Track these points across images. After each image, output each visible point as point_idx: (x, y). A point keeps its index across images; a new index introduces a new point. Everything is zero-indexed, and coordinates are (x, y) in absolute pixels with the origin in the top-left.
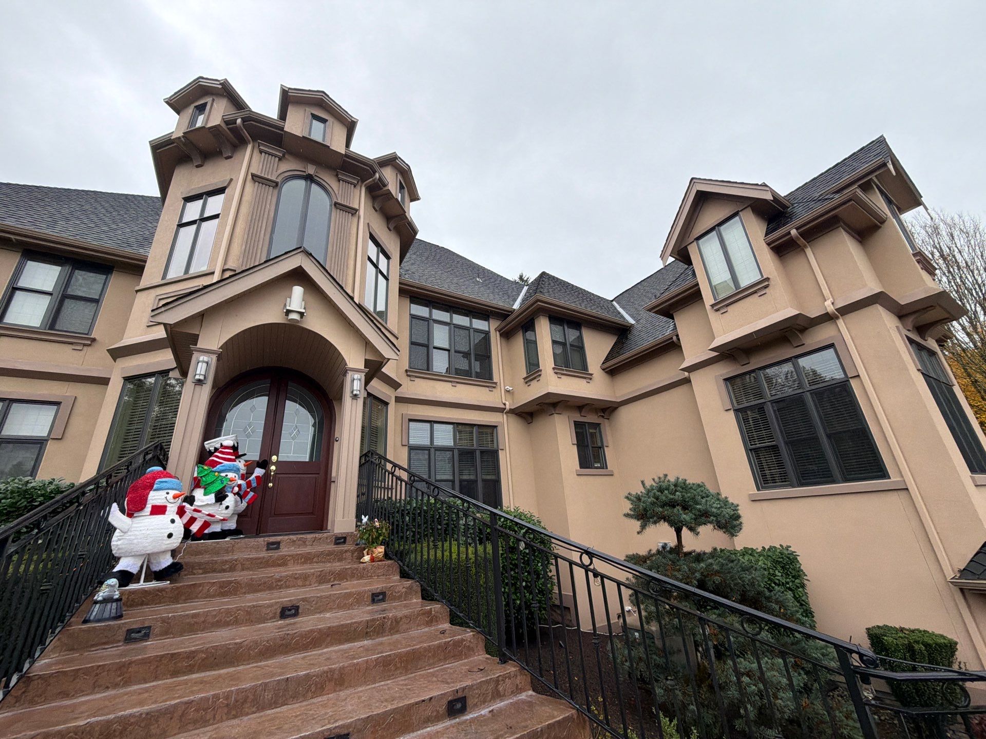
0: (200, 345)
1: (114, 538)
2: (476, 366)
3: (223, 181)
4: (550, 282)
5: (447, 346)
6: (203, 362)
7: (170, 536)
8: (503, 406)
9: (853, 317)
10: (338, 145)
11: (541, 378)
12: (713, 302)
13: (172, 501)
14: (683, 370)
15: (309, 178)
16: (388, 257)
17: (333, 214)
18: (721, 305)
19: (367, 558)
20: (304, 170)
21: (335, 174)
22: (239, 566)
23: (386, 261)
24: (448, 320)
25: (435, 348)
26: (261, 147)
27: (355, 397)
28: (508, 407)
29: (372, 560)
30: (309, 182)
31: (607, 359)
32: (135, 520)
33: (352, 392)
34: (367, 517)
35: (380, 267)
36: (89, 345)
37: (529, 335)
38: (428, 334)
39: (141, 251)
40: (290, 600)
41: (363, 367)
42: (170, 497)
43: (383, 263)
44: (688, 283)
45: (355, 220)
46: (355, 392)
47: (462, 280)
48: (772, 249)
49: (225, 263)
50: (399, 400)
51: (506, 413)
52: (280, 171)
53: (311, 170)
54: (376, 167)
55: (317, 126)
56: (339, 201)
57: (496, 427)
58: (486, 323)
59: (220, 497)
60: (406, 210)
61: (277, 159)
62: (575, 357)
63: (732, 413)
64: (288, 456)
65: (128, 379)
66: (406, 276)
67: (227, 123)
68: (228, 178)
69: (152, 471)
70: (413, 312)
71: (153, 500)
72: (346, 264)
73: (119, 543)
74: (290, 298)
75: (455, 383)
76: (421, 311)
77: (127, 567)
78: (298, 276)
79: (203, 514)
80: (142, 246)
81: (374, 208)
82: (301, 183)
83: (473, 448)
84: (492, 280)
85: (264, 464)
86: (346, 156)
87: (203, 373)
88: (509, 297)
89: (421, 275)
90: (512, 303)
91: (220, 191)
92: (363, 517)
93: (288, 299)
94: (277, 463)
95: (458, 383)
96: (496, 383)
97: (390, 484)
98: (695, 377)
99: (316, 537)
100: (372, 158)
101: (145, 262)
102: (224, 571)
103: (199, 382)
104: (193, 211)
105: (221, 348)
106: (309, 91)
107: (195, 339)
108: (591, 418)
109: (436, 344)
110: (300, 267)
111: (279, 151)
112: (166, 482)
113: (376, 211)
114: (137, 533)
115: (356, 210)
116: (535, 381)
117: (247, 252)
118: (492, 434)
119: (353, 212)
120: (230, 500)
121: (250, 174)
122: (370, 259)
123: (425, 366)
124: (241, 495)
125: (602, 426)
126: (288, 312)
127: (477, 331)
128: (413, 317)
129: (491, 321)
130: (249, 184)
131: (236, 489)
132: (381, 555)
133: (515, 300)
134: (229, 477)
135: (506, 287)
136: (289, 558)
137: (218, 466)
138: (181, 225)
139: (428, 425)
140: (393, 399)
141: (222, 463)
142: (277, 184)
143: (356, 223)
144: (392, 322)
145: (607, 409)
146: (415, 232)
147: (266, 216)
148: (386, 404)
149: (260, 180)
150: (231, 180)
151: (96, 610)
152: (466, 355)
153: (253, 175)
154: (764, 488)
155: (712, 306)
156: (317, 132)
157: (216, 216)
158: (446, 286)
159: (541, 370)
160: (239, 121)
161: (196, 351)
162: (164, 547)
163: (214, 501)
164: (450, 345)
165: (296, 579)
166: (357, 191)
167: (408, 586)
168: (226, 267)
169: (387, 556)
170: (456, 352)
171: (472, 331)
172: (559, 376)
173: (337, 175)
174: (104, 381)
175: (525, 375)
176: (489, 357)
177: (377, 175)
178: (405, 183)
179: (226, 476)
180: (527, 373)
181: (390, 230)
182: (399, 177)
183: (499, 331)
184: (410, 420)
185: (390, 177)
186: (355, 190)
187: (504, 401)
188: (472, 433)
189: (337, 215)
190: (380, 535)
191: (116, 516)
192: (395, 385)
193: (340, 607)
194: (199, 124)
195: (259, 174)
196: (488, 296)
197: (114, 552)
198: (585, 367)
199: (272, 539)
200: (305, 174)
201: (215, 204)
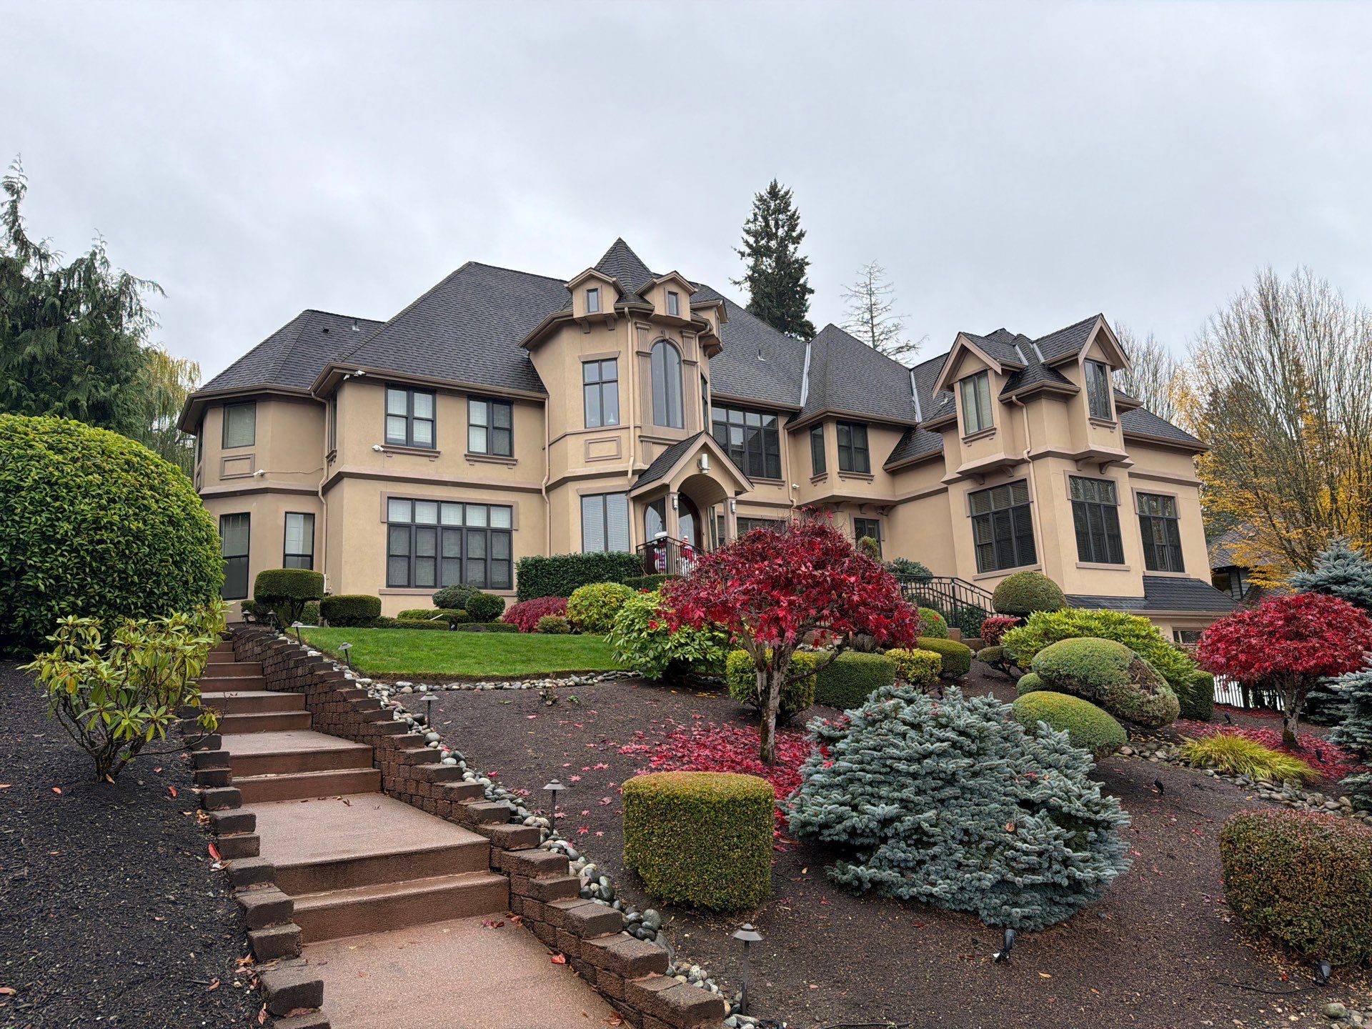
0: (671, 491)
3: (615, 352)
8: (791, 503)
9: (1038, 462)
10: (685, 314)
11: (827, 481)
12: (964, 436)
14: (944, 482)
15: (665, 341)
18: (969, 439)
20: (661, 335)
21: (680, 331)
24: (743, 421)
26: (637, 325)
27: (733, 513)
28: (795, 504)
30: (665, 344)
31: (890, 460)
36: (515, 465)
38: (727, 439)
41: (735, 496)
44: (951, 415)
45: (695, 369)
47: (747, 369)
48: (1004, 404)
49: (634, 423)
51: (793, 509)
52: (650, 341)
53: (665, 335)
56: (684, 357)
61: (647, 330)
62: (859, 459)
63: (970, 519)
67: (617, 309)
68: (617, 350)
70: (714, 418)
74: (702, 461)
76: (720, 415)
81: (704, 354)
82: (661, 344)
84: (772, 350)
86: (692, 321)
88: (794, 382)
90: (798, 401)
91: (612, 359)
96: (784, 482)
98: (951, 488)
101: (545, 400)
105: (678, 491)
108: (870, 515)
110: (706, 442)
111: (647, 325)
115: (695, 362)
116: (821, 483)
119: (693, 364)
121: (634, 350)
125: (880, 522)
126: (703, 469)
127: (766, 430)
128: (714, 423)
129: (778, 418)
130: (635, 358)
133: (800, 388)
135: (788, 358)
138: (586, 385)
142: (650, 354)
145: (886, 508)
149: (642, 354)
150: (621, 351)
152: (758, 455)
153: (636, 351)
154: (982, 572)
155: (963, 439)
159: (827, 473)
168: (636, 425)
171: (762, 431)
172: (843, 479)
173: (682, 334)
175: (812, 476)
176: (777, 454)
180: (814, 475)
183: (787, 429)
186: (692, 342)
187: (791, 499)
189: (685, 368)
194: (593, 307)
195: (639, 350)
196: (776, 390)
198: (867, 470)
200: (662, 338)
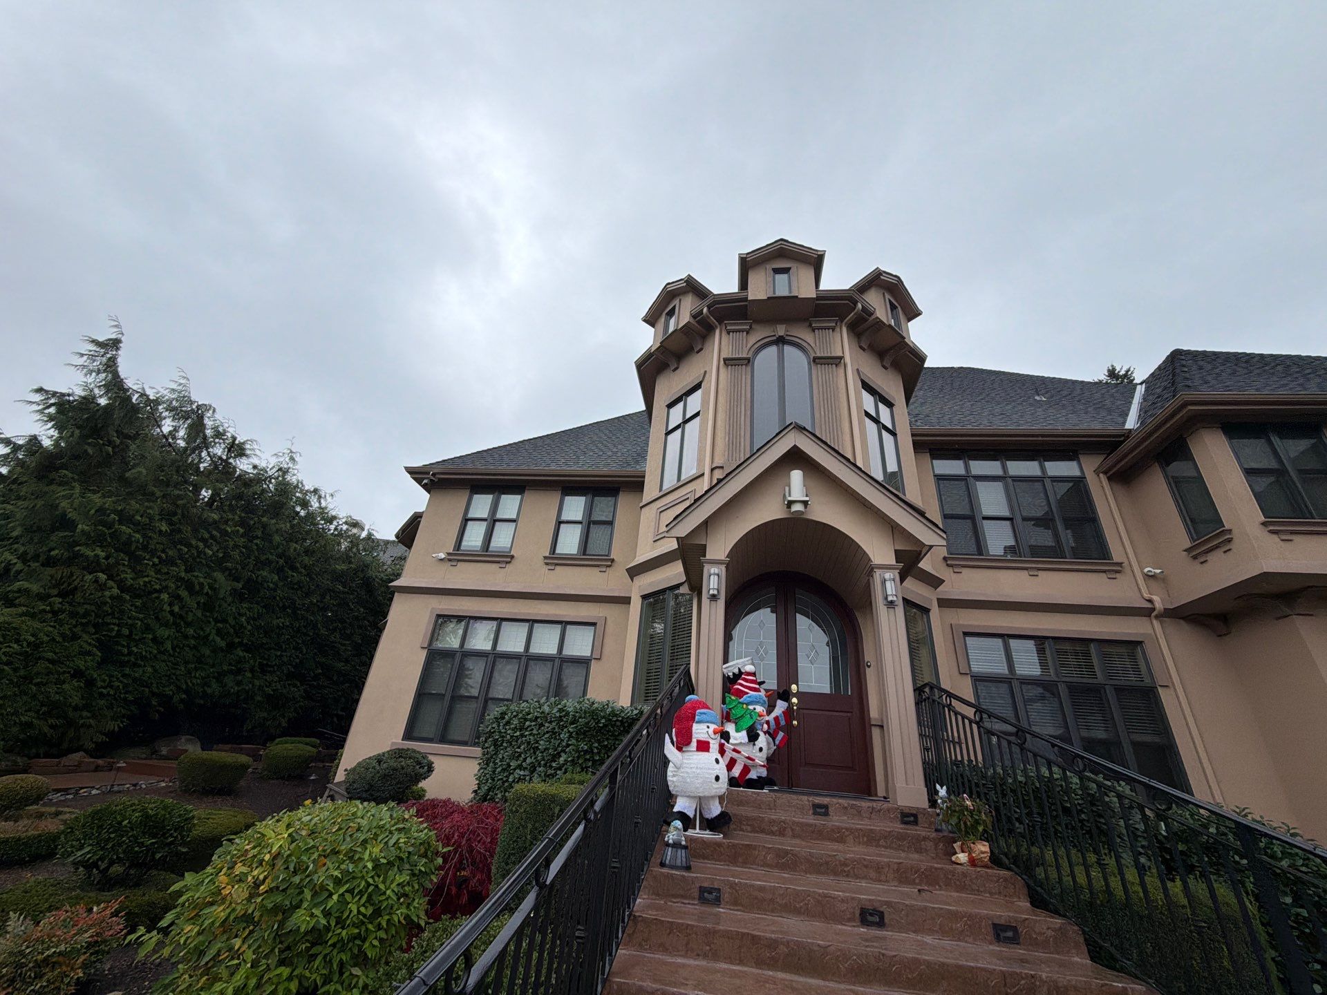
0: (708, 557)
1: (669, 773)
2: (1068, 538)
3: (698, 377)
4: (1201, 363)
5: (1007, 513)
6: (714, 574)
7: (717, 778)
8: (1148, 605)
10: (806, 290)
11: (1232, 546)
13: (713, 736)
15: (781, 341)
16: (890, 405)
17: (814, 372)
19: (962, 857)
20: (773, 334)
21: (808, 324)
22: (789, 832)
23: (888, 410)
24: (1000, 472)
25: (985, 518)
26: (728, 328)
27: (891, 604)
28: (1159, 605)
29: (973, 862)
30: (781, 345)
32: (686, 754)
33: (886, 598)
34: (945, 787)
35: (882, 420)
36: (610, 566)
37: (1177, 468)
38: (971, 501)
39: (638, 467)
40: (870, 900)
41: (894, 562)
42: (711, 731)
43: (885, 415)
45: (841, 371)
46: (890, 598)
47: (1010, 407)
49: (712, 463)
50: (944, 603)
51: (1157, 617)
52: (749, 346)
53: (781, 330)
54: (856, 296)
55: (781, 279)
56: (818, 355)
57: (1140, 643)
58: (1074, 464)
59: (753, 737)
60: (904, 335)
61: (745, 333)
64: (809, 686)
65: (644, 597)
66: (919, 423)
67: (694, 317)
68: (702, 372)
69: (691, 699)
70: (938, 472)
71: (697, 734)
72: (839, 428)
73: (675, 779)
74: (789, 486)
75: (1034, 571)
76: (953, 467)
77: (684, 809)
78: (795, 458)
79: (743, 755)
80: (637, 462)
81: (861, 347)
82: (773, 350)
83: (1095, 681)
84: (1065, 393)
85: (785, 695)
86: (818, 298)
87: (716, 587)
88: (1110, 411)
89: (940, 416)
90: (1120, 420)
91: (697, 387)
92: (938, 787)
93: (787, 489)
94: (799, 695)
95: (1039, 569)
96: (1120, 564)
97: (956, 734)
99: (873, 808)
100: (847, 288)
101: (644, 477)
102: (773, 833)
103: (714, 598)
104: (676, 416)
105: (727, 557)
106: (768, 245)
107: (703, 549)
109: (987, 511)
110: (795, 446)
111: (745, 324)
112: (704, 713)
113: (864, 350)
114: (689, 770)
115: (841, 358)
116: (1218, 553)
117: (732, 445)
118: (1133, 656)
119: (837, 361)
120: (762, 740)
121: (722, 360)
122: (867, 414)
123: (973, 548)
124: (772, 734)
126: (790, 503)
127: (1057, 479)
128: (940, 478)
129: (1082, 458)
130: (722, 370)
131: (765, 726)
132: (986, 857)
133: (1125, 415)
134: (757, 710)
135: (1098, 395)
136: (847, 833)
137: (745, 697)
138: (668, 433)
139: (999, 642)
140: (935, 603)
141: (748, 693)
142: (748, 360)
143: (843, 375)
144: (913, 493)
146: (922, 358)
147: (743, 399)
148: (926, 611)
149: (732, 362)
150: (705, 372)
151: (669, 853)
152: (1044, 522)
153: (725, 360)
156: (782, 286)
157: (697, 414)
158: (985, 422)
159: (1230, 531)
160: (705, 310)
161: (706, 563)
162: (713, 793)
163: (747, 740)
164: (1011, 509)
165: (866, 866)
166: (837, 335)
167: (1057, 926)
168: (714, 466)
169: (995, 860)
170: (1025, 519)
171: (1048, 483)
172: (1284, 537)
173: (810, 325)
174: (626, 601)
175: (1188, 544)
176: (1093, 520)
177: (859, 306)
178: (897, 301)
179: (755, 709)
180: (1192, 539)
181: (886, 368)
182: (887, 296)
183: (1105, 473)
184: (966, 634)
185: (877, 303)
186: (835, 333)
187: (1146, 596)
188: (1087, 654)
189: (818, 371)
190: (977, 822)
191: (670, 750)
192: (935, 582)
193: (944, 932)
194: (671, 329)
195: (730, 356)
196: (1067, 420)
197: (671, 789)
199: (818, 800)
200: (775, 338)
201: (694, 403)
